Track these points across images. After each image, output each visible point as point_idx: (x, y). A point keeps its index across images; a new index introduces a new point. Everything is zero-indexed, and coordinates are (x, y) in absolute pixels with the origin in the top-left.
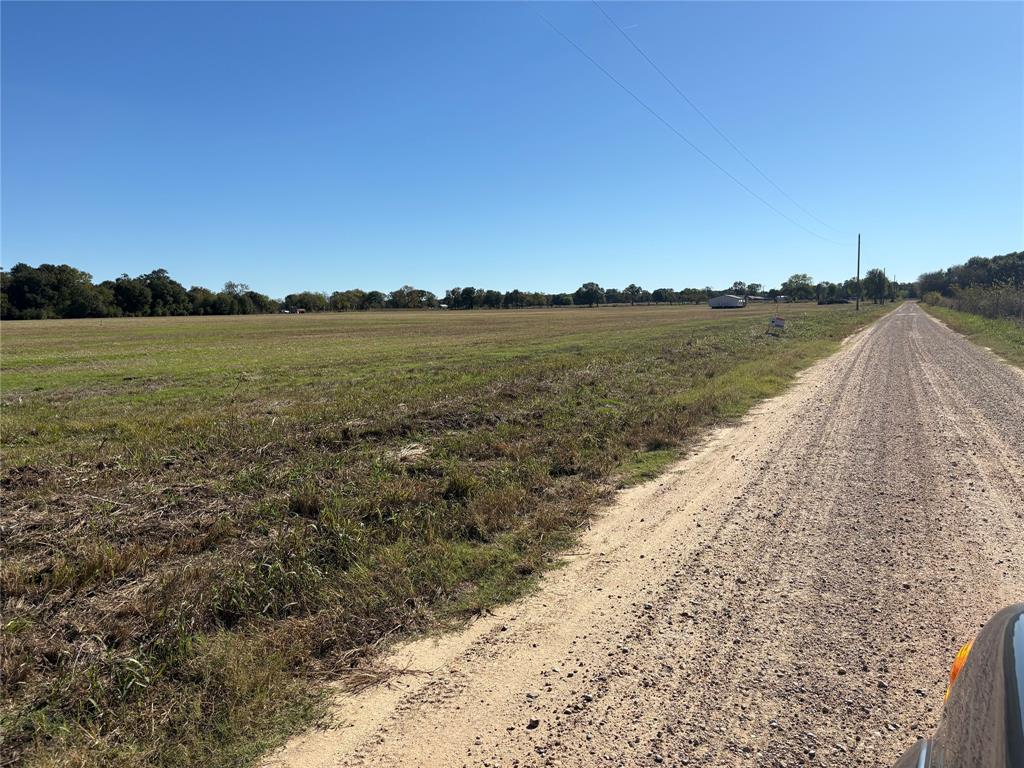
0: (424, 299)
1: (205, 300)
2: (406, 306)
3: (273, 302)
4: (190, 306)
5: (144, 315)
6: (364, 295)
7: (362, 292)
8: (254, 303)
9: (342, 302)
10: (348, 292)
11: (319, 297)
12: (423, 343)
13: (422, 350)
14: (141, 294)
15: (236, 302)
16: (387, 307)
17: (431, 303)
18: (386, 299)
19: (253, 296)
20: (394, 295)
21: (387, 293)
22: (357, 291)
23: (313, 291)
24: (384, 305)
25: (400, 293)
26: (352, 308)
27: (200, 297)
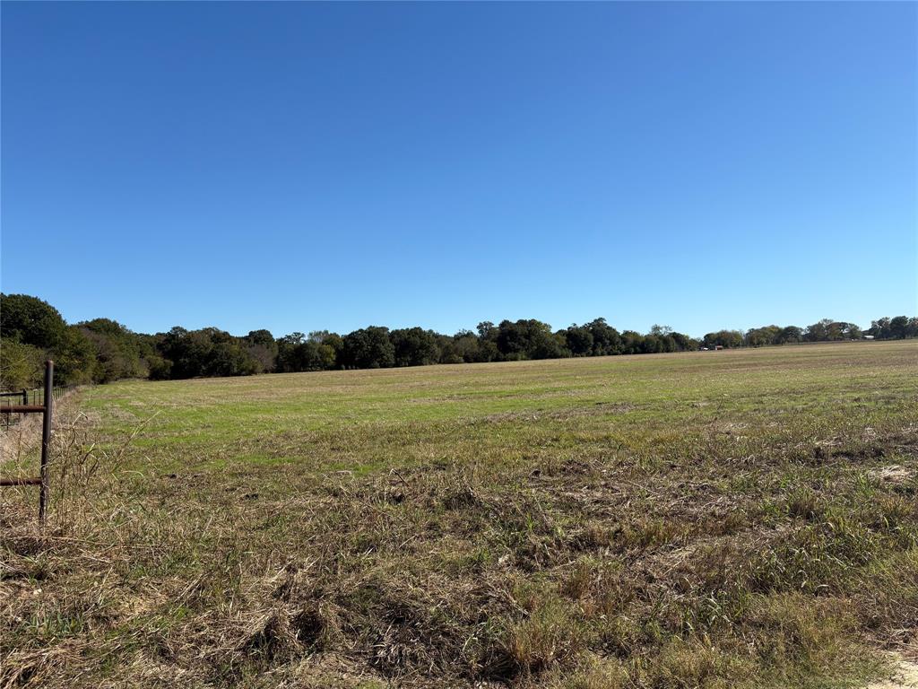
0: (845, 331)
1: (635, 341)
2: (825, 339)
3: (693, 341)
4: (623, 347)
5: (588, 355)
6: (780, 330)
7: (777, 328)
8: (678, 342)
9: (757, 339)
10: (764, 328)
11: (736, 335)
12: (859, 373)
13: (862, 381)
14: (586, 339)
15: (661, 342)
16: (804, 341)
17: (854, 334)
18: (803, 333)
19: (676, 336)
20: (812, 329)
21: (804, 327)
22: (773, 327)
23: (729, 330)
24: (800, 338)
25: (819, 326)
26: (767, 342)
27: (631, 339)
